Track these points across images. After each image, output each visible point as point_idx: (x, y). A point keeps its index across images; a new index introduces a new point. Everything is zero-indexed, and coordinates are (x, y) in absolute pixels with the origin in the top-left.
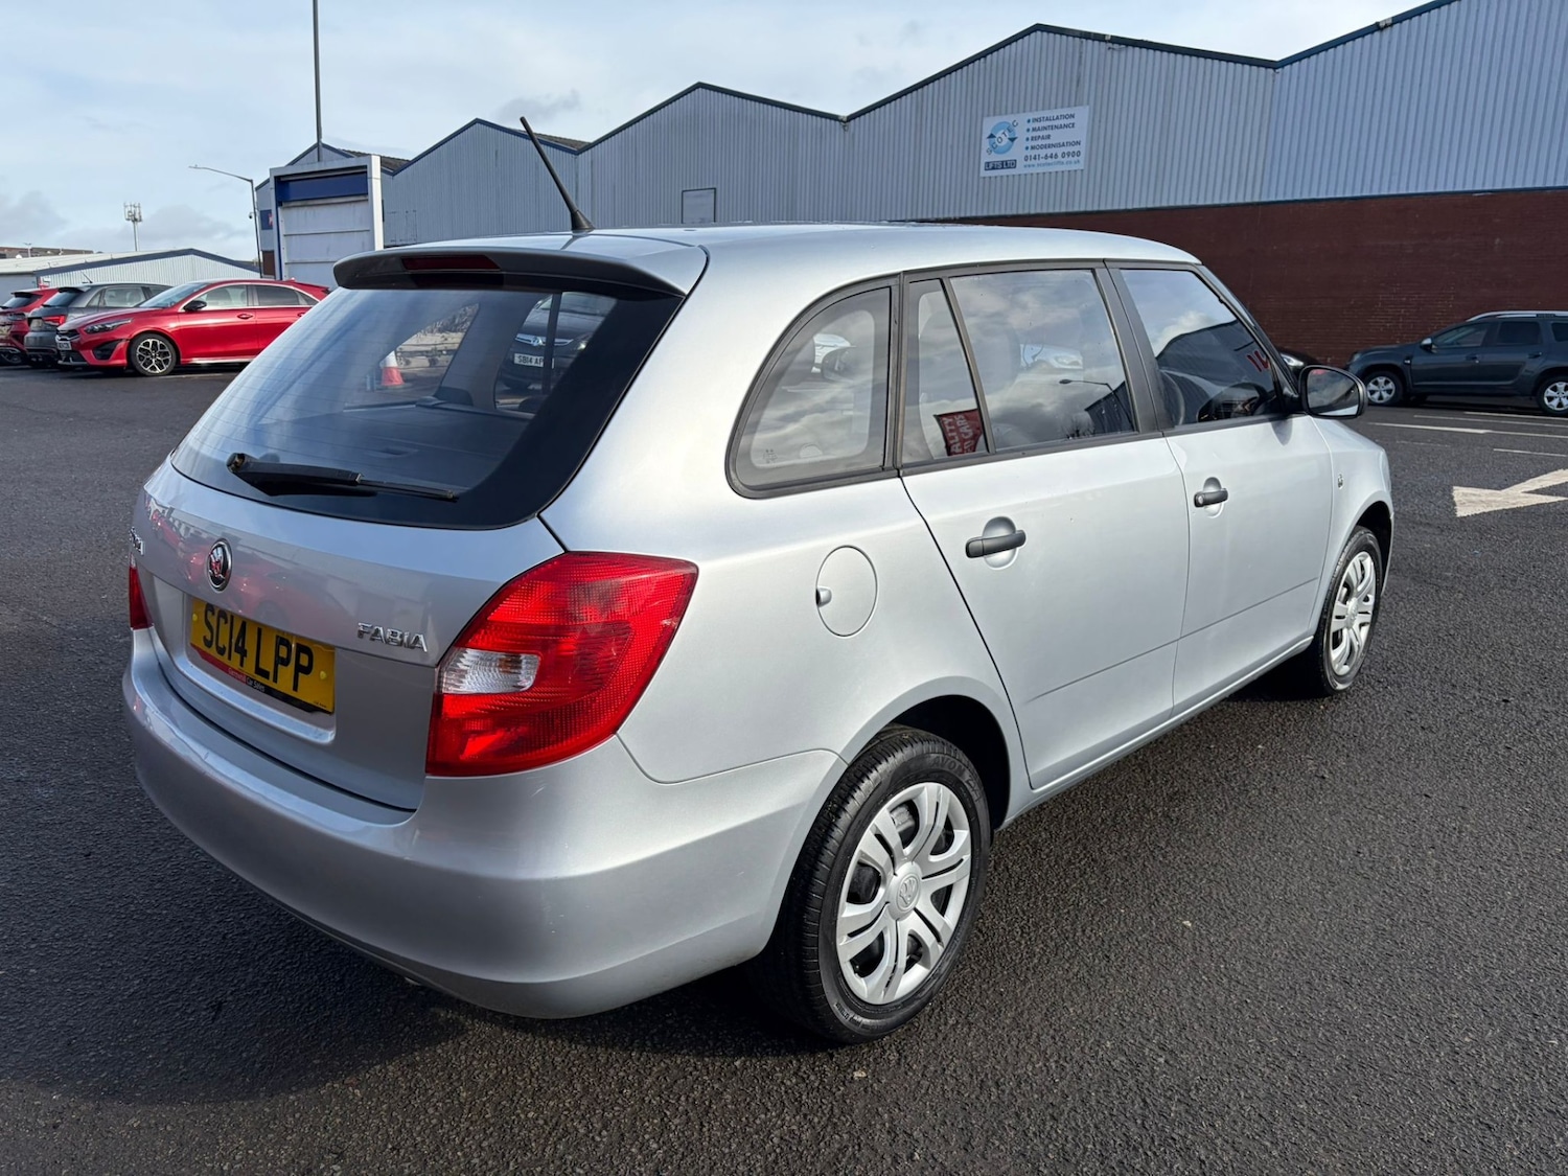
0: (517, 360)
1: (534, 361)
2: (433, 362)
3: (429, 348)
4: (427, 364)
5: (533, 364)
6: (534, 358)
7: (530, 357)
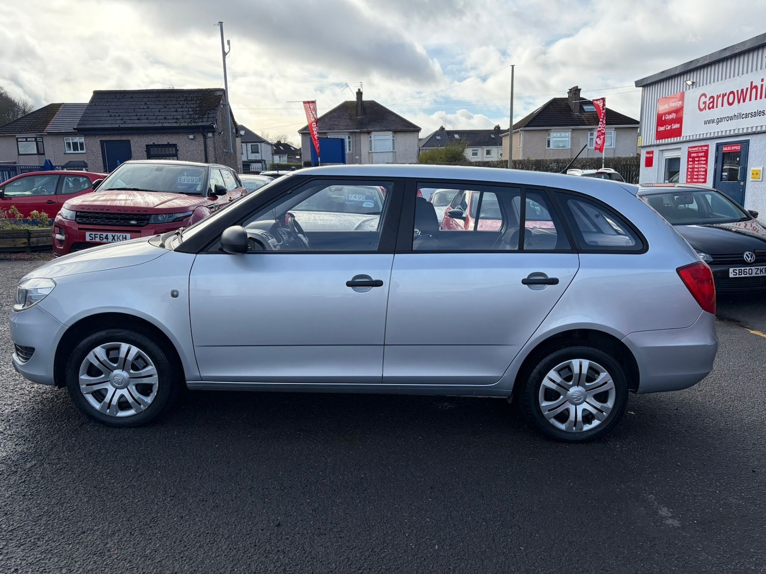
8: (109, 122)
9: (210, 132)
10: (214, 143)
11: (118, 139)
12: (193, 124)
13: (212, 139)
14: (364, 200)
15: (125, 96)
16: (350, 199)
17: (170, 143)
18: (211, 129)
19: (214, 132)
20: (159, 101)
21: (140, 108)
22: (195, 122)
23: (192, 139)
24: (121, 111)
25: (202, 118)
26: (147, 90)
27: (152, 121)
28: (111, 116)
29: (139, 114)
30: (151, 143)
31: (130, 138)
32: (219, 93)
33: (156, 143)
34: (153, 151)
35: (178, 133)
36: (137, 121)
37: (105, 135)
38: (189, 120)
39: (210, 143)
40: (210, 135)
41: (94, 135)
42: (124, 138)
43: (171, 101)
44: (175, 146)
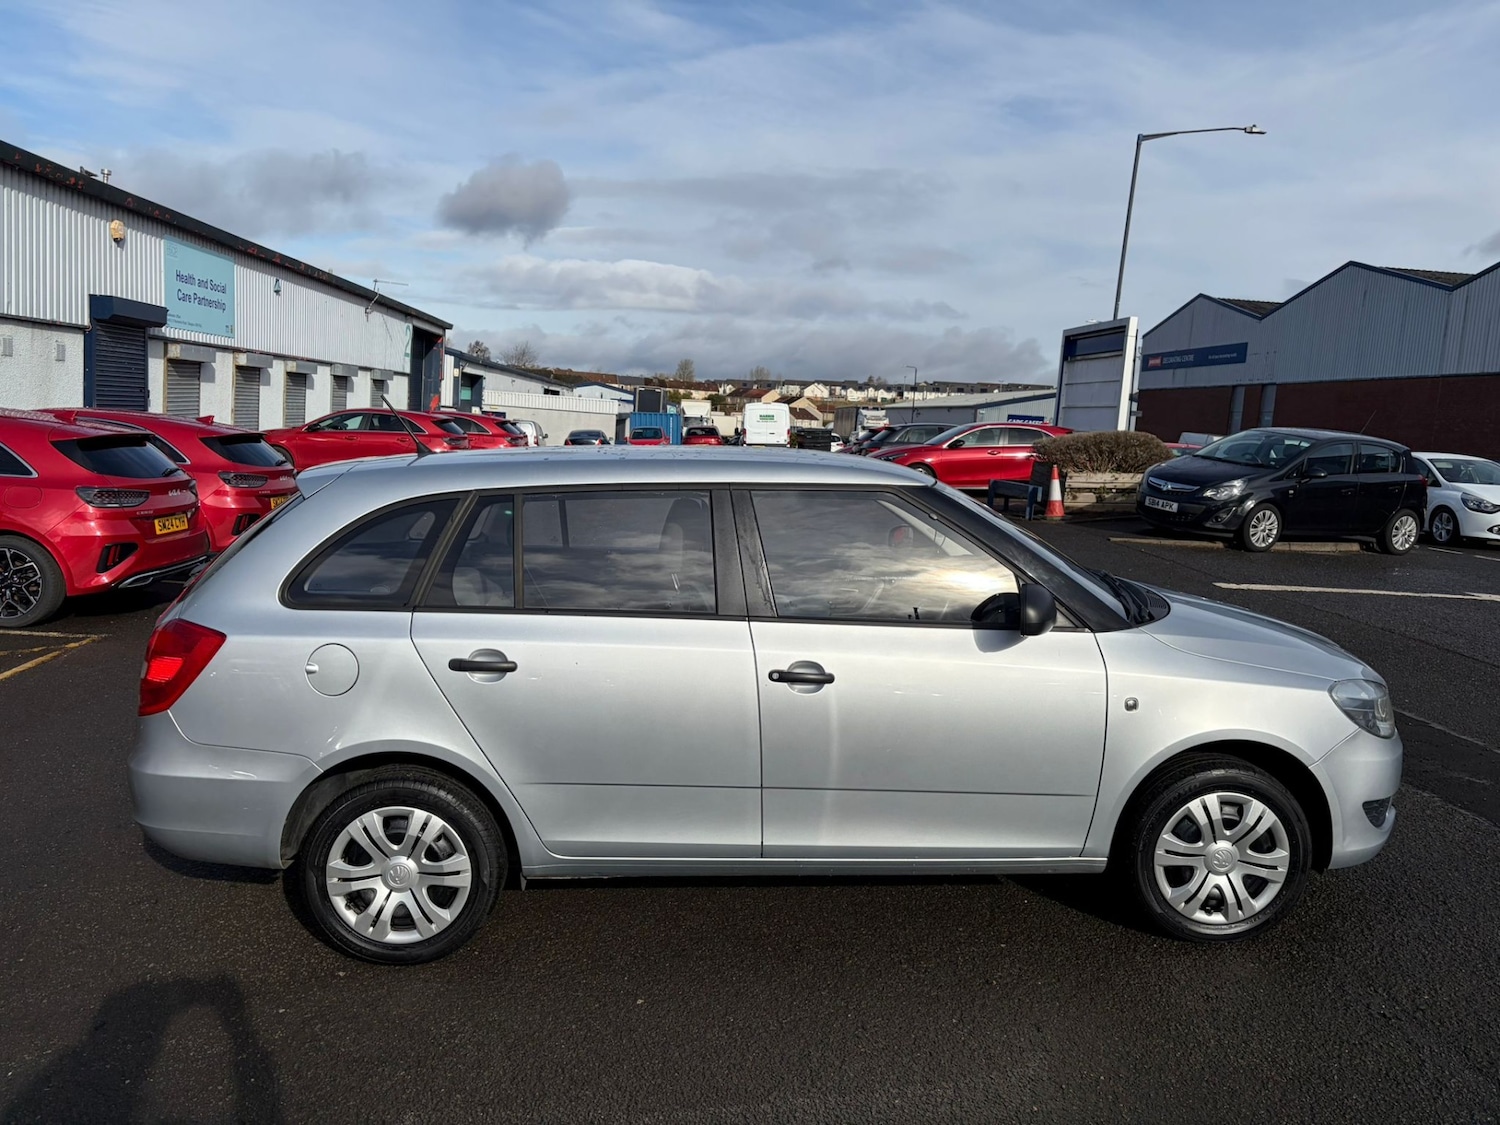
0: (1147, 503)
1: (1161, 503)
2: (1100, 499)
3: (1098, 486)
4: (1095, 501)
5: (1160, 507)
6: (1161, 502)
7: (1157, 500)
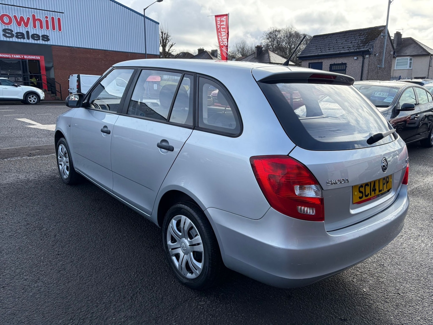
8: (314, 52)
9: (367, 54)
10: (369, 61)
11: (317, 62)
12: (358, 50)
13: (368, 59)
14: (387, 97)
15: (328, 36)
16: (375, 95)
17: (343, 63)
18: (368, 52)
19: (370, 54)
20: (344, 37)
21: (332, 43)
22: (359, 49)
23: (356, 59)
24: (322, 45)
25: (364, 46)
26: (340, 32)
27: (336, 50)
28: (316, 49)
29: (330, 47)
30: (333, 63)
31: (322, 61)
32: (381, 29)
33: (335, 63)
34: (334, 68)
35: (348, 56)
36: (328, 51)
37: (311, 60)
38: (356, 48)
39: (366, 61)
40: (367, 56)
41: (306, 60)
42: (320, 61)
43: (351, 37)
44: (345, 64)
